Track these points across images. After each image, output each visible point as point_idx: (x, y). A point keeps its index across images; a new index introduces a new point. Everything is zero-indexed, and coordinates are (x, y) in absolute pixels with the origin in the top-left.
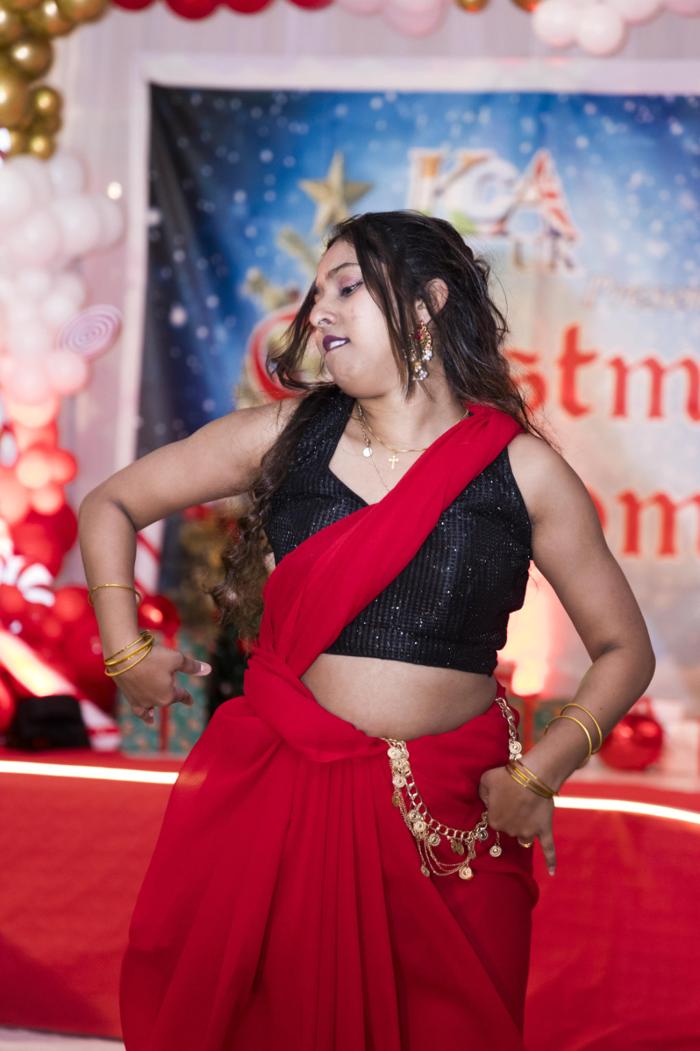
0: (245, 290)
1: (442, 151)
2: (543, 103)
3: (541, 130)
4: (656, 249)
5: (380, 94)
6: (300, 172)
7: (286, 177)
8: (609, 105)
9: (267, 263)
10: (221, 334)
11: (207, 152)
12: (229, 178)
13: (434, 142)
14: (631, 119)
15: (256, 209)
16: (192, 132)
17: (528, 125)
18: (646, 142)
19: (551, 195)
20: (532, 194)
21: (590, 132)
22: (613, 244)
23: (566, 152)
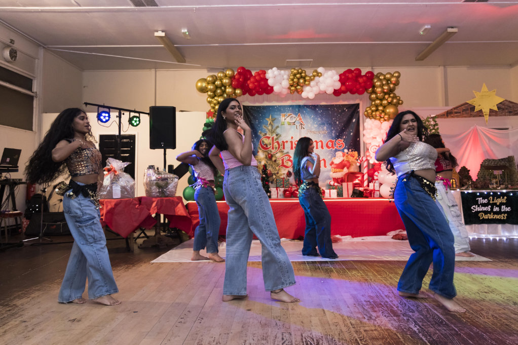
0: (259, 134)
1: (285, 113)
2: (299, 106)
3: (299, 110)
4: (316, 126)
5: (276, 106)
6: (265, 117)
7: (264, 118)
8: (307, 106)
9: (262, 130)
10: (255, 140)
11: (252, 115)
12: (255, 118)
13: (284, 112)
14: (311, 108)
15: (259, 123)
16: (250, 112)
17: (297, 110)
18: (314, 112)
19: (301, 119)
20: (298, 119)
21: (305, 111)
22: (310, 125)
23: (303, 113)
